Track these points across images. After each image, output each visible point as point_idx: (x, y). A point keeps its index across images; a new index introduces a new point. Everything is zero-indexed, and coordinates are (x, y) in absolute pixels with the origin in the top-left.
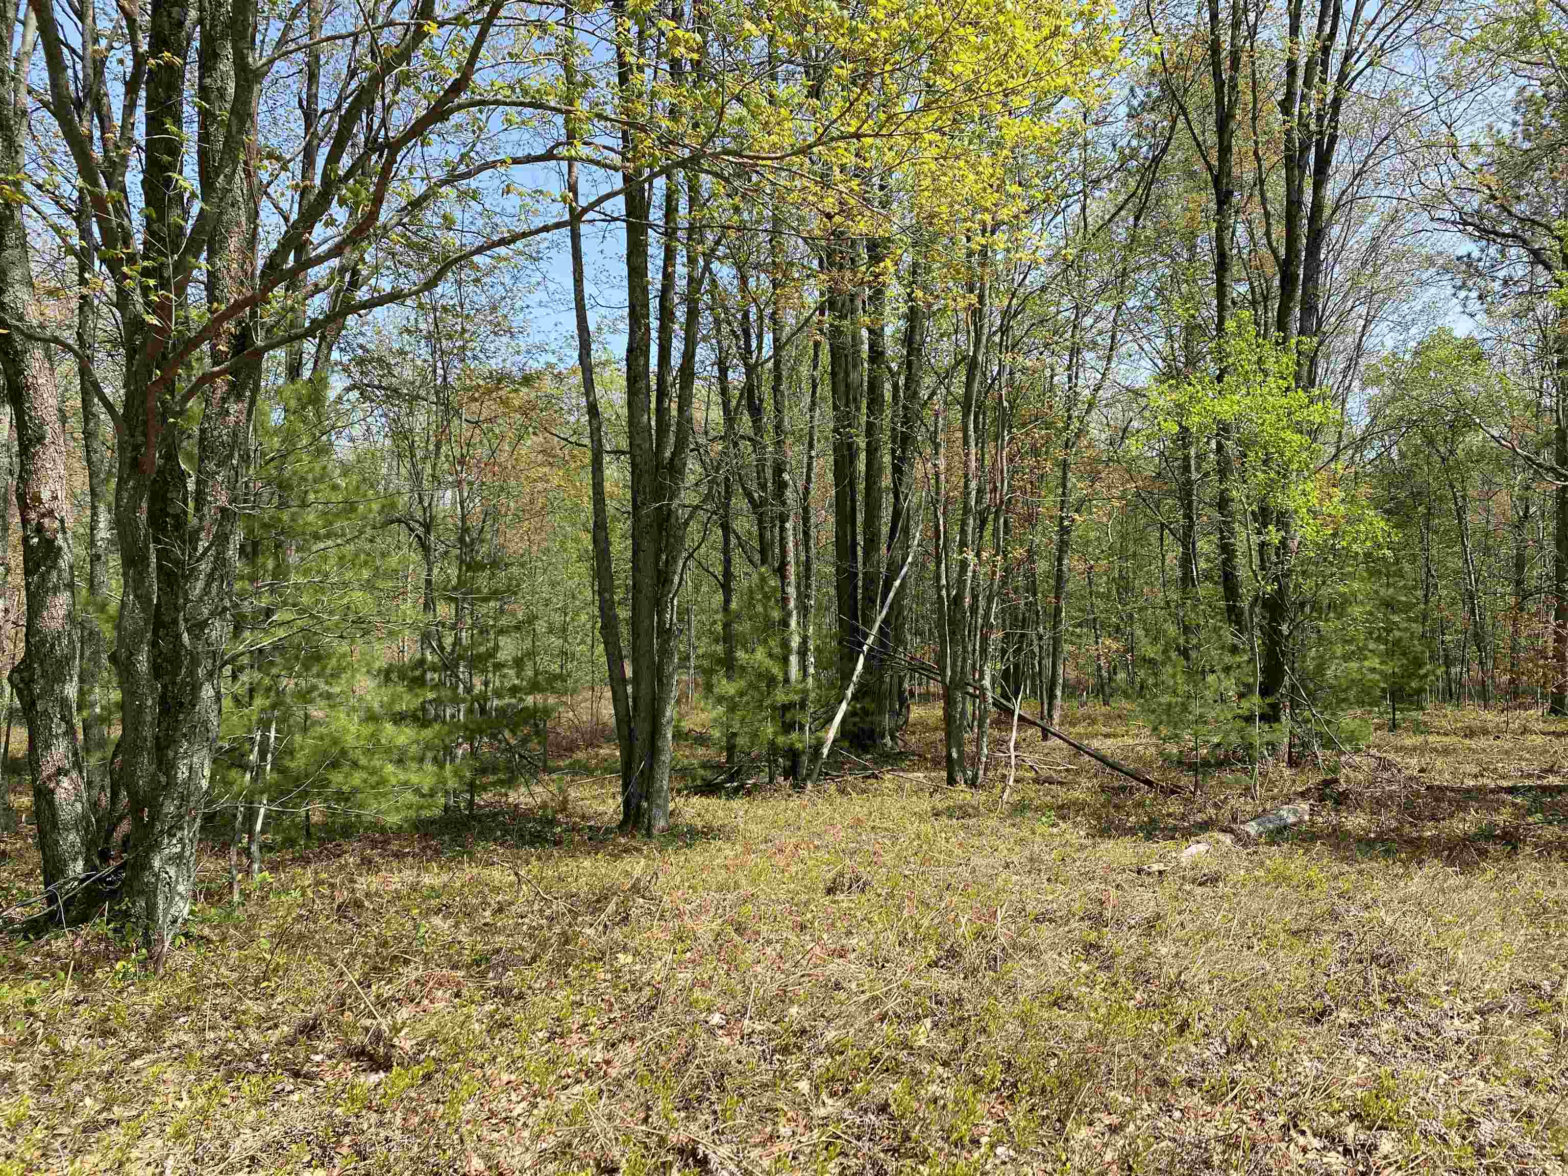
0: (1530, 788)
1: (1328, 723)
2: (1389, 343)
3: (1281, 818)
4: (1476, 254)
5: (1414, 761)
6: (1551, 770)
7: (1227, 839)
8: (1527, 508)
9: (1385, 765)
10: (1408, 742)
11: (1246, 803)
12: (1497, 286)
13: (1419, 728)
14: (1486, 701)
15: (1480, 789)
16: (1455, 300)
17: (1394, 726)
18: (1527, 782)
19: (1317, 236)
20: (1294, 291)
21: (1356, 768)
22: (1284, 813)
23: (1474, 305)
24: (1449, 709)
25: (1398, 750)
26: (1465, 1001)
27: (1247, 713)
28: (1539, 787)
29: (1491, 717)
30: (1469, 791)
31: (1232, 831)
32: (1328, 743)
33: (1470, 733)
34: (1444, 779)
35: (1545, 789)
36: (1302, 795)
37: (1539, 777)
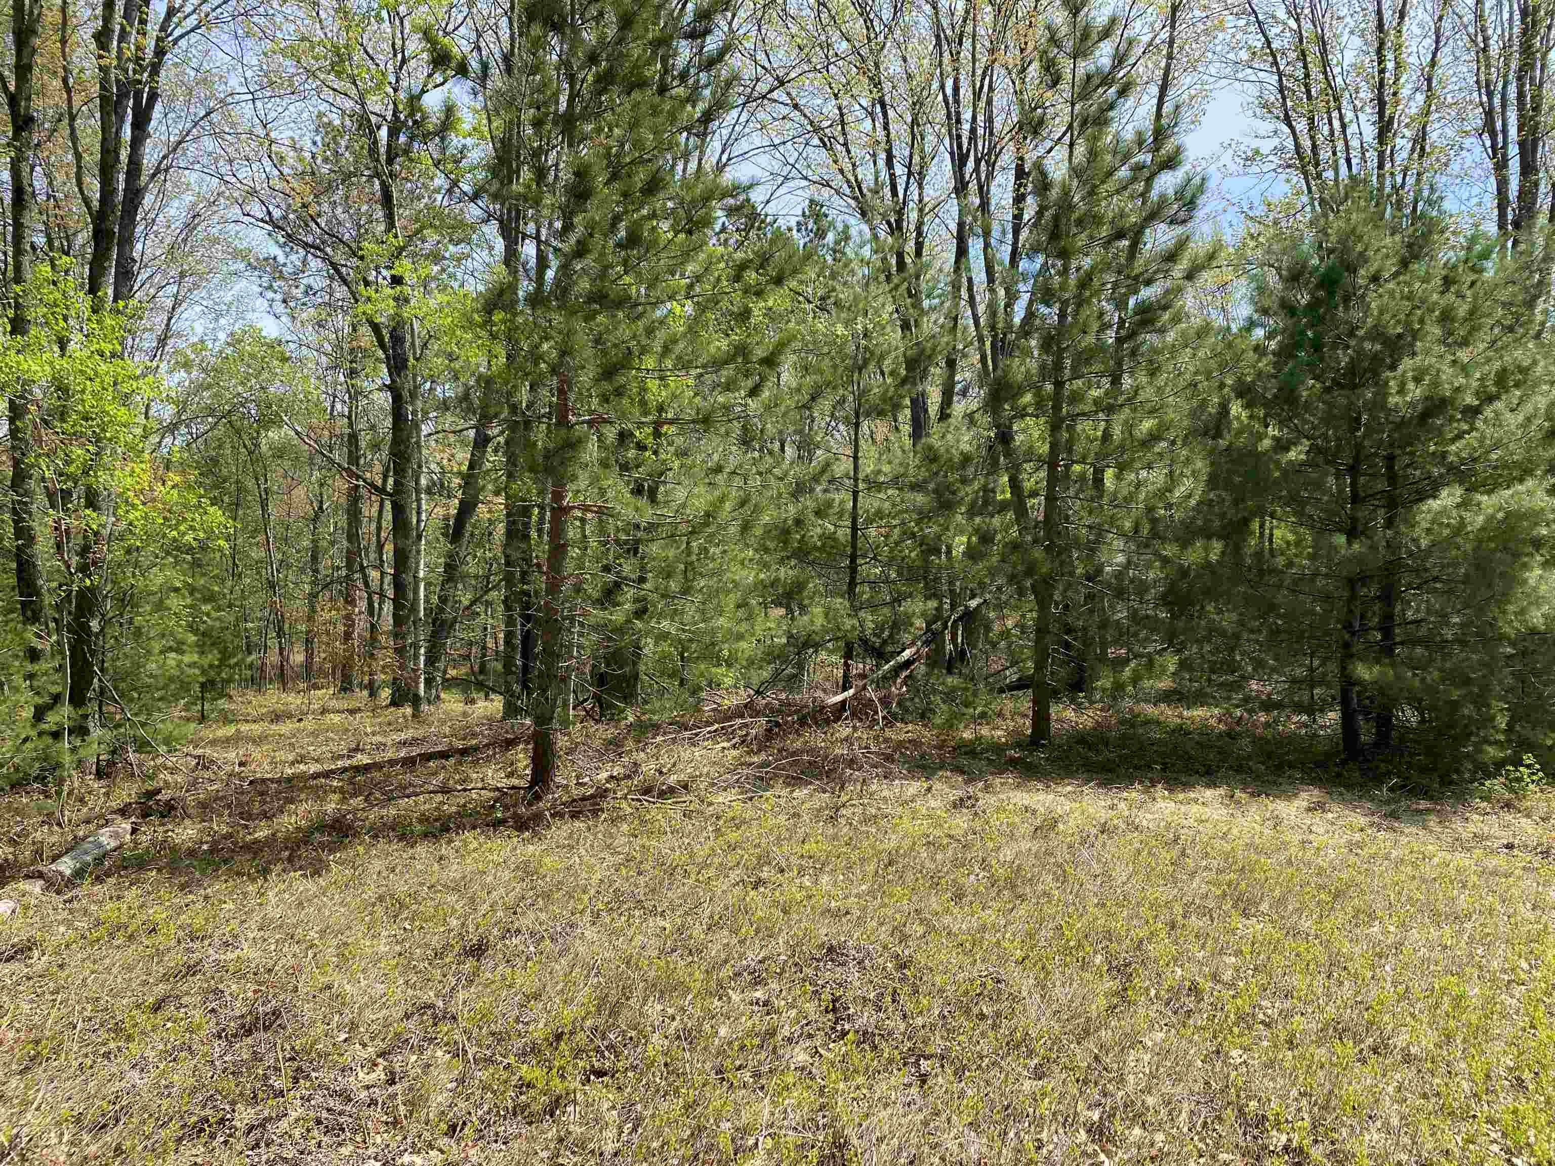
0: (345, 770)
1: (143, 725)
2: (199, 329)
3: (100, 846)
4: (281, 259)
5: (232, 755)
6: (357, 750)
7: (36, 887)
8: (321, 502)
9: (204, 763)
10: (220, 733)
11: (52, 833)
12: (298, 293)
13: (226, 718)
14: (284, 685)
15: (302, 777)
16: (261, 300)
17: (203, 718)
18: (340, 764)
19: (134, 195)
20: (109, 249)
21: (173, 771)
22: (104, 840)
23: (279, 308)
24: (250, 695)
25: (213, 743)
26: (364, 1046)
27: (55, 728)
28: (352, 767)
29: (293, 700)
30: (289, 780)
31: (41, 875)
32: (142, 746)
33: (277, 717)
34: (263, 769)
35: (357, 769)
36: (123, 812)
37: (349, 757)
